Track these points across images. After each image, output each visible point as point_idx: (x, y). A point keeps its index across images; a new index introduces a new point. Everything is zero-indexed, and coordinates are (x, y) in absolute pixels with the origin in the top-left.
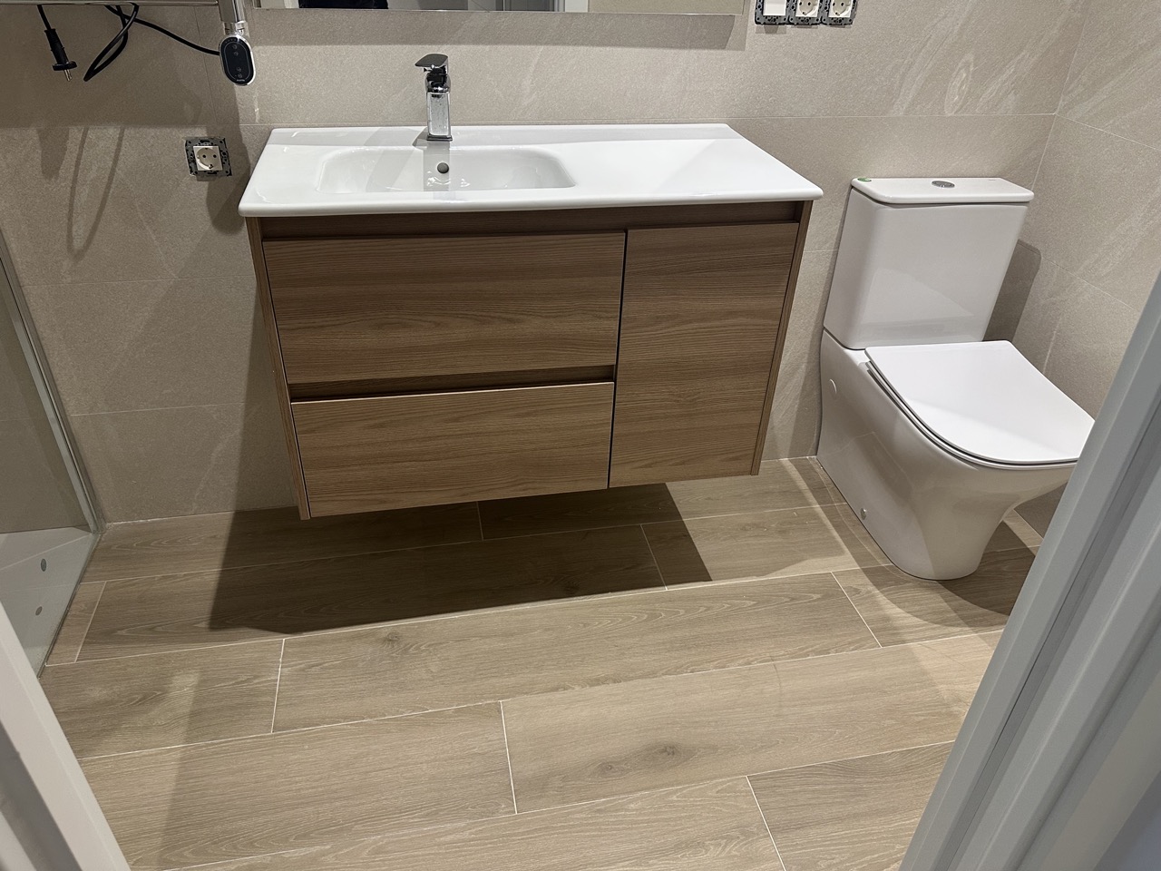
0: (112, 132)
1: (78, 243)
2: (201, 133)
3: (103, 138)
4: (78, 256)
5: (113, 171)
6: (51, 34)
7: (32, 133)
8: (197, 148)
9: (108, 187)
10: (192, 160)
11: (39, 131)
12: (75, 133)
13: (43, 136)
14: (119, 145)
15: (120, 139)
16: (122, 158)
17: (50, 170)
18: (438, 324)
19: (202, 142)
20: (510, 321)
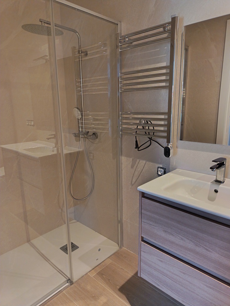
0: (144, 162)
1: (133, 183)
2: (161, 166)
3: (143, 162)
4: (133, 185)
5: (143, 169)
6: (136, 141)
7: (131, 159)
8: (159, 169)
9: (141, 173)
10: (158, 171)
11: (132, 159)
12: (138, 160)
13: (133, 160)
14: (145, 165)
15: (145, 164)
16: (145, 167)
17: (132, 167)
18: (182, 239)
19: (161, 168)
20: (207, 250)
